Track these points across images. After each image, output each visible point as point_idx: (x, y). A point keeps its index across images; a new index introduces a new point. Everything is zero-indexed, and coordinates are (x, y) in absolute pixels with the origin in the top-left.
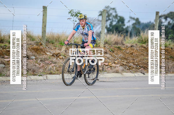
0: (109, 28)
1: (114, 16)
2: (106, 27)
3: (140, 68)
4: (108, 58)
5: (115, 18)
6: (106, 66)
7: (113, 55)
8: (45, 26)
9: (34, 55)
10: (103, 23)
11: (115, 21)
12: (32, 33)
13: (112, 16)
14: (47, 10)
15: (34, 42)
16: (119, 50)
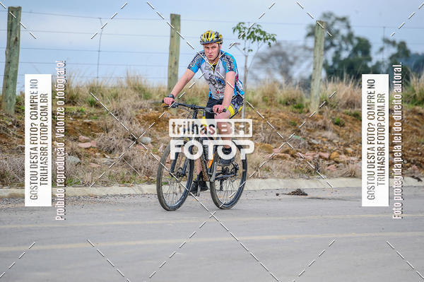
0: (332, 67)
1: (343, 38)
2: (325, 65)
3: (408, 164)
4: (330, 141)
5: (346, 43)
6: (326, 159)
7: (341, 134)
8: (176, 63)
9: (150, 135)
10: (318, 55)
11: (347, 49)
12: (143, 80)
13: (340, 37)
14: (180, 25)
15: (150, 101)
16: (356, 120)
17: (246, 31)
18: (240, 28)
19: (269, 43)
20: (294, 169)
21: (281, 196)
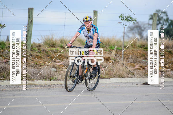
1: (164, 20)
5: (166, 22)
10: (154, 27)
11: (166, 25)
16: (170, 54)
17: (125, 17)
18: (122, 16)
19: (134, 23)
20: (144, 74)
21: (138, 85)
